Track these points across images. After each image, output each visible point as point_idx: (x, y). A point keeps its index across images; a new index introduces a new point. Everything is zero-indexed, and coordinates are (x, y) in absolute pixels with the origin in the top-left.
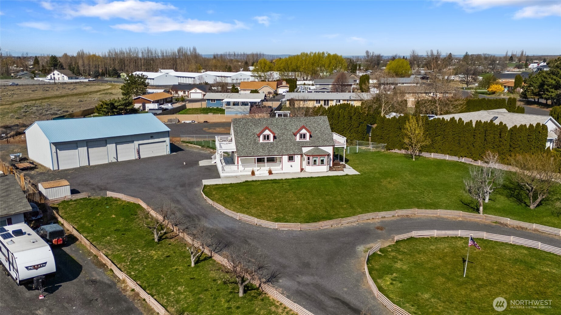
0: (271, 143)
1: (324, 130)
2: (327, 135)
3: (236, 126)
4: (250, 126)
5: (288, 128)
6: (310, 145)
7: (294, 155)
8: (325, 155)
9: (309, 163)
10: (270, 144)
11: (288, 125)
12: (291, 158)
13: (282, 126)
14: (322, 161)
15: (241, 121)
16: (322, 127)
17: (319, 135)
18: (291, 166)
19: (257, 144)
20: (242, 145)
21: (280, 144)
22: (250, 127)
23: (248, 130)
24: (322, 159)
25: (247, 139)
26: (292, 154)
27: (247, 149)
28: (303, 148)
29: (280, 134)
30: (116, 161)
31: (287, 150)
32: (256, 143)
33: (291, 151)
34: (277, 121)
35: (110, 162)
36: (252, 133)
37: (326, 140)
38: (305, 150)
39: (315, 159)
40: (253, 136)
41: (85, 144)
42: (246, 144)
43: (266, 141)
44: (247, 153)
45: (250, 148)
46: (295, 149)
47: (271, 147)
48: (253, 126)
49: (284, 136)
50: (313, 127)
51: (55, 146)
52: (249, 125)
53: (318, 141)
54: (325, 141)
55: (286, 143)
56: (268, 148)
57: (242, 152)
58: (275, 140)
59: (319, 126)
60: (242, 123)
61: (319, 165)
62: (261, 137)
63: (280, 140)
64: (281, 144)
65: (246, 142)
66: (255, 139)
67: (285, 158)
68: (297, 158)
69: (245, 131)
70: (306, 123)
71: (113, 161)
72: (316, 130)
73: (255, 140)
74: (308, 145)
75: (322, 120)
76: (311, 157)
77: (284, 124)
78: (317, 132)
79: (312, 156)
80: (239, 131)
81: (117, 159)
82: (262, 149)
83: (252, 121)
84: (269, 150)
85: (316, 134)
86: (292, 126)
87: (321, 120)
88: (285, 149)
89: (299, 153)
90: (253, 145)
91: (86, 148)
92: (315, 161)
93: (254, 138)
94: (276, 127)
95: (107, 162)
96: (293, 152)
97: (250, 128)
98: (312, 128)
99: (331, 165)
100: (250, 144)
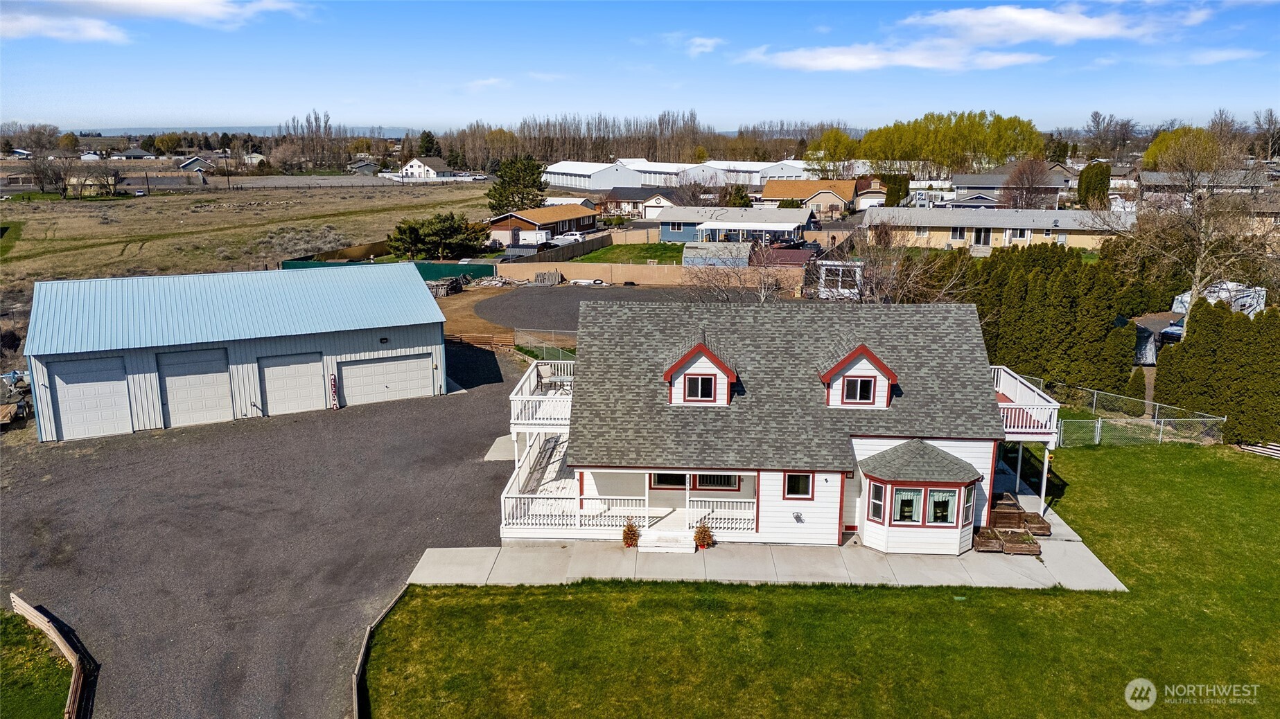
0: (718, 412)
1: (956, 366)
2: (969, 389)
3: (590, 334)
4: (646, 336)
5: (797, 351)
6: (888, 429)
7: (813, 472)
8: (958, 485)
9: (877, 511)
10: (712, 415)
11: (801, 336)
12: (797, 485)
13: (773, 339)
14: (942, 506)
15: (611, 315)
16: (950, 352)
17: (935, 384)
18: (798, 519)
19: (659, 413)
20: (597, 415)
21: (755, 420)
22: (643, 340)
23: (635, 352)
24: (939, 497)
25: (621, 391)
26: (801, 465)
27: (613, 432)
28: (854, 441)
29: (762, 375)
30: (260, 414)
31: (781, 448)
32: (655, 406)
33: (799, 456)
34: (755, 318)
35: (239, 417)
36: (645, 365)
37: (964, 412)
38: (864, 449)
39: (906, 496)
40: (650, 375)
41: (153, 364)
42: (613, 412)
43: (699, 403)
44: (609, 449)
45: (626, 430)
46: (819, 445)
47: (717, 432)
48: (658, 335)
49: (778, 382)
50: (910, 351)
51: (47, 365)
52: (640, 331)
53: (928, 415)
54: (959, 416)
55: (784, 416)
56: (700, 435)
57: (590, 445)
58: (736, 398)
59: (934, 346)
60: (613, 321)
61: (923, 526)
62: (679, 383)
63: (759, 400)
64: (760, 419)
65: (617, 401)
66: (655, 391)
67: (772, 483)
68: (827, 486)
69: (622, 353)
70: (878, 333)
71: (249, 416)
72: (922, 365)
73: (654, 394)
74: (881, 431)
75: (951, 320)
76: (889, 487)
77: (784, 330)
78: (925, 370)
79: (894, 483)
80: (596, 355)
81: (264, 408)
82: (678, 435)
83: (658, 315)
84: (706, 443)
85: (919, 382)
86: (817, 340)
87: (945, 319)
88: (776, 441)
89: (836, 463)
90: (640, 416)
91: (155, 376)
92: (907, 504)
93: (652, 387)
94: (748, 342)
95: (227, 417)
96: (811, 456)
97: (641, 344)
98: (905, 353)
99: (984, 523)
100: (628, 413)
